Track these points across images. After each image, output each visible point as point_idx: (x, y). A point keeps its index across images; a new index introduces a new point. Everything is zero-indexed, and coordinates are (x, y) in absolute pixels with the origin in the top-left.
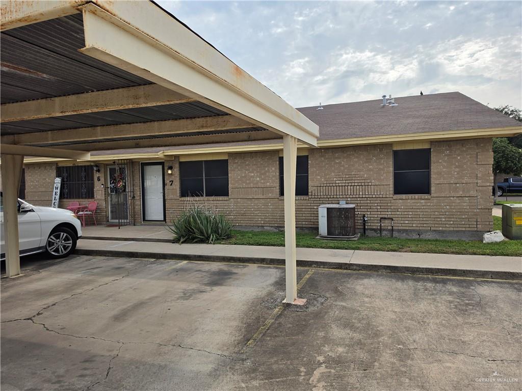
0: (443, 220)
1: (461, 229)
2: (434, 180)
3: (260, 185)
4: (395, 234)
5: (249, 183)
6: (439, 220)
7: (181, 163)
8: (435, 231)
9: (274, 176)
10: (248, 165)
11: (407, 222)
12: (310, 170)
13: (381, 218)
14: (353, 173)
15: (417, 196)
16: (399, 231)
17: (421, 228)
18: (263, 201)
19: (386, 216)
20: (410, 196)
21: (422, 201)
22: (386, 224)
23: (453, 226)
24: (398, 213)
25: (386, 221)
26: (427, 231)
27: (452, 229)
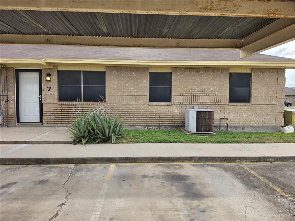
0: (257, 119)
1: (266, 125)
2: (254, 93)
3: (133, 93)
4: (229, 129)
5: (125, 91)
6: (255, 119)
7: (59, 72)
8: (252, 126)
9: (145, 87)
10: (124, 77)
11: (236, 121)
12: (173, 83)
13: (221, 119)
14: (203, 87)
15: (243, 104)
16: (231, 127)
17: (244, 125)
18: (135, 106)
19: (224, 117)
20: (239, 104)
21: (246, 107)
22: (223, 123)
23: (262, 123)
24: (231, 115)
25: (224, 121)
26: (248, 127)
27: (261, 125)
